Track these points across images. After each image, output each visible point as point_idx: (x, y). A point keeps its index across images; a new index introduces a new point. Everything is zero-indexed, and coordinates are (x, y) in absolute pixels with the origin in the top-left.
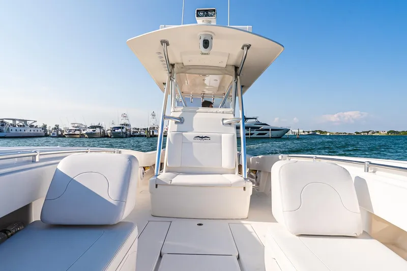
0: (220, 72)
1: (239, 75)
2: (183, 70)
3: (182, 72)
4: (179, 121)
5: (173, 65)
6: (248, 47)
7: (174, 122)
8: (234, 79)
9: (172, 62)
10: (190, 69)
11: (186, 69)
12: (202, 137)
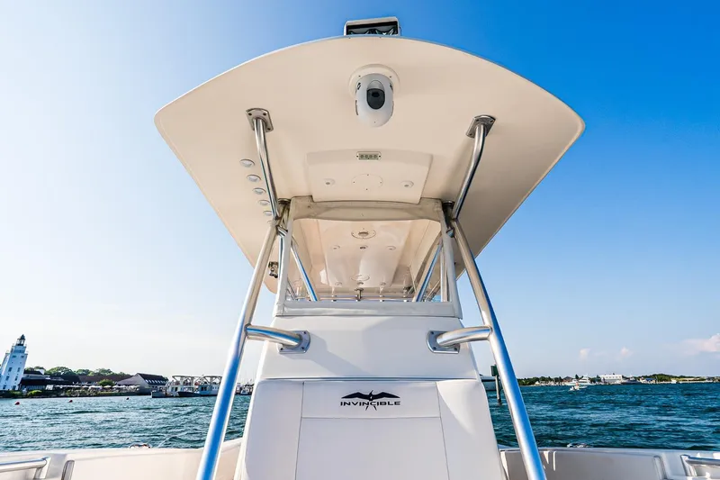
0: (405, 215)
1: (456, 220)
2: (311, 211)
3: (309, 216)
4: (294, 343)
5: (285, 204)
6: (487, 124)
7: (277, 346)
8: (445, 229)
9: (283, 193)
10: (328, 209)
11: (318, 208)
12: (370, 397)
